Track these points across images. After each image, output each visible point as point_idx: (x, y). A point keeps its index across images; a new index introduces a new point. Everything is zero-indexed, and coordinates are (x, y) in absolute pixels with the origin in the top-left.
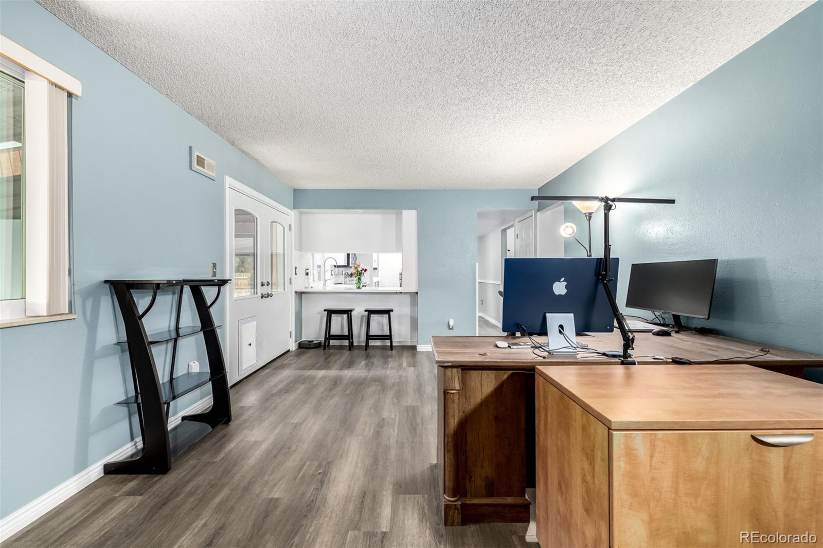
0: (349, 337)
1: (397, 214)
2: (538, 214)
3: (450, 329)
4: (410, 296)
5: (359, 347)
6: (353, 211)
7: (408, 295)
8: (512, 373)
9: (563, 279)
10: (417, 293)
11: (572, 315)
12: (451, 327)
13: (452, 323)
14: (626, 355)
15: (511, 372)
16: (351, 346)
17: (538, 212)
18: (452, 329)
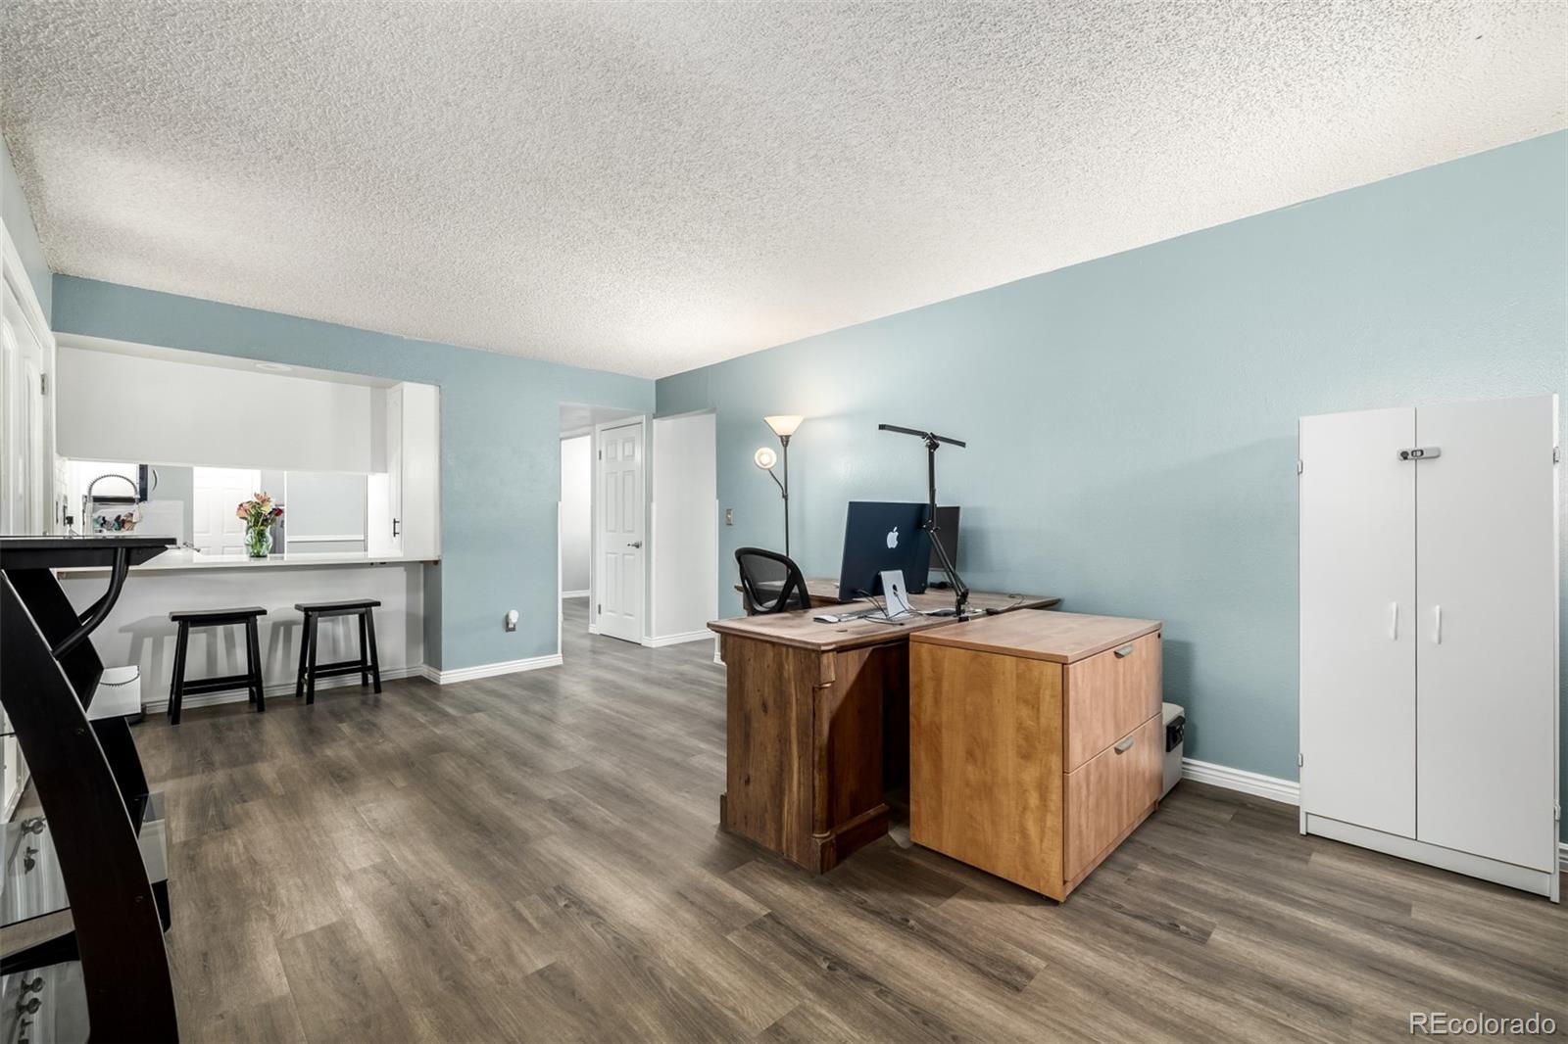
0: (253, 678)
1: (375, 386)
2: (655, 422)
3: (508, 630)
4: (406, 570)
5: (282, 701)
6: (260, 365)
7: (402, 569)
8: (873, 650)
9: (895, 529)
10: (436, 562)
11: (900, 572)
12: (511, 626)
13: (514, 617)
14: (959, 611)
15: (871, 648)
16: (259, 702)
17: (654, 418)
18: (514, 629)
